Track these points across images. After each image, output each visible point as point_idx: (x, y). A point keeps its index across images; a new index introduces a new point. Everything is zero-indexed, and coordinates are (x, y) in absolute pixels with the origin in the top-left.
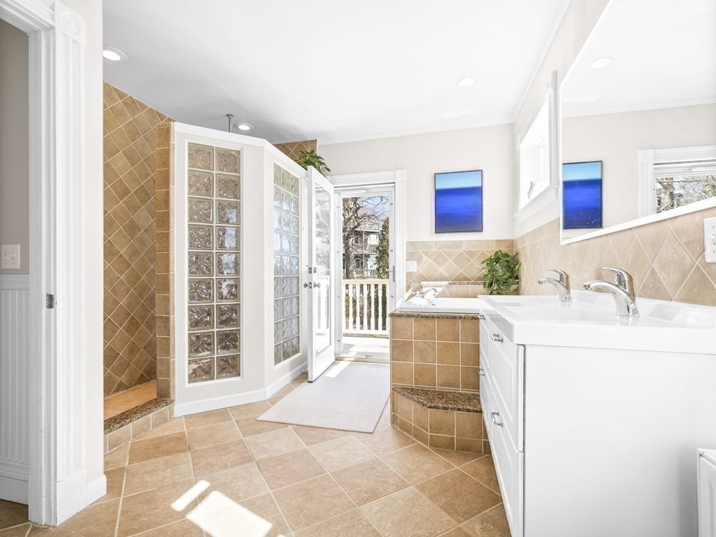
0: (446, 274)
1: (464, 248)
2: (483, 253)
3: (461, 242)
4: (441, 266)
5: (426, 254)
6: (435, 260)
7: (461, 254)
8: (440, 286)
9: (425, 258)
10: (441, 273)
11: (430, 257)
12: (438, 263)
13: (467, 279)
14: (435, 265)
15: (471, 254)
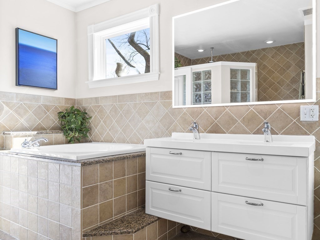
0: (26, 125)
1: (41, 102)
2: (56, 108)
3: (39, 97)
4: (22, 117)
5: (7, 104)
6: (16, 111)
7: (39, 107)
8: (29, 136)
9: (6, 108)
10: (21, 124)
11: (11, 108)
12: (19, 114)
13: (44, 129)
14: (16, 116)
15: (47, 108)
